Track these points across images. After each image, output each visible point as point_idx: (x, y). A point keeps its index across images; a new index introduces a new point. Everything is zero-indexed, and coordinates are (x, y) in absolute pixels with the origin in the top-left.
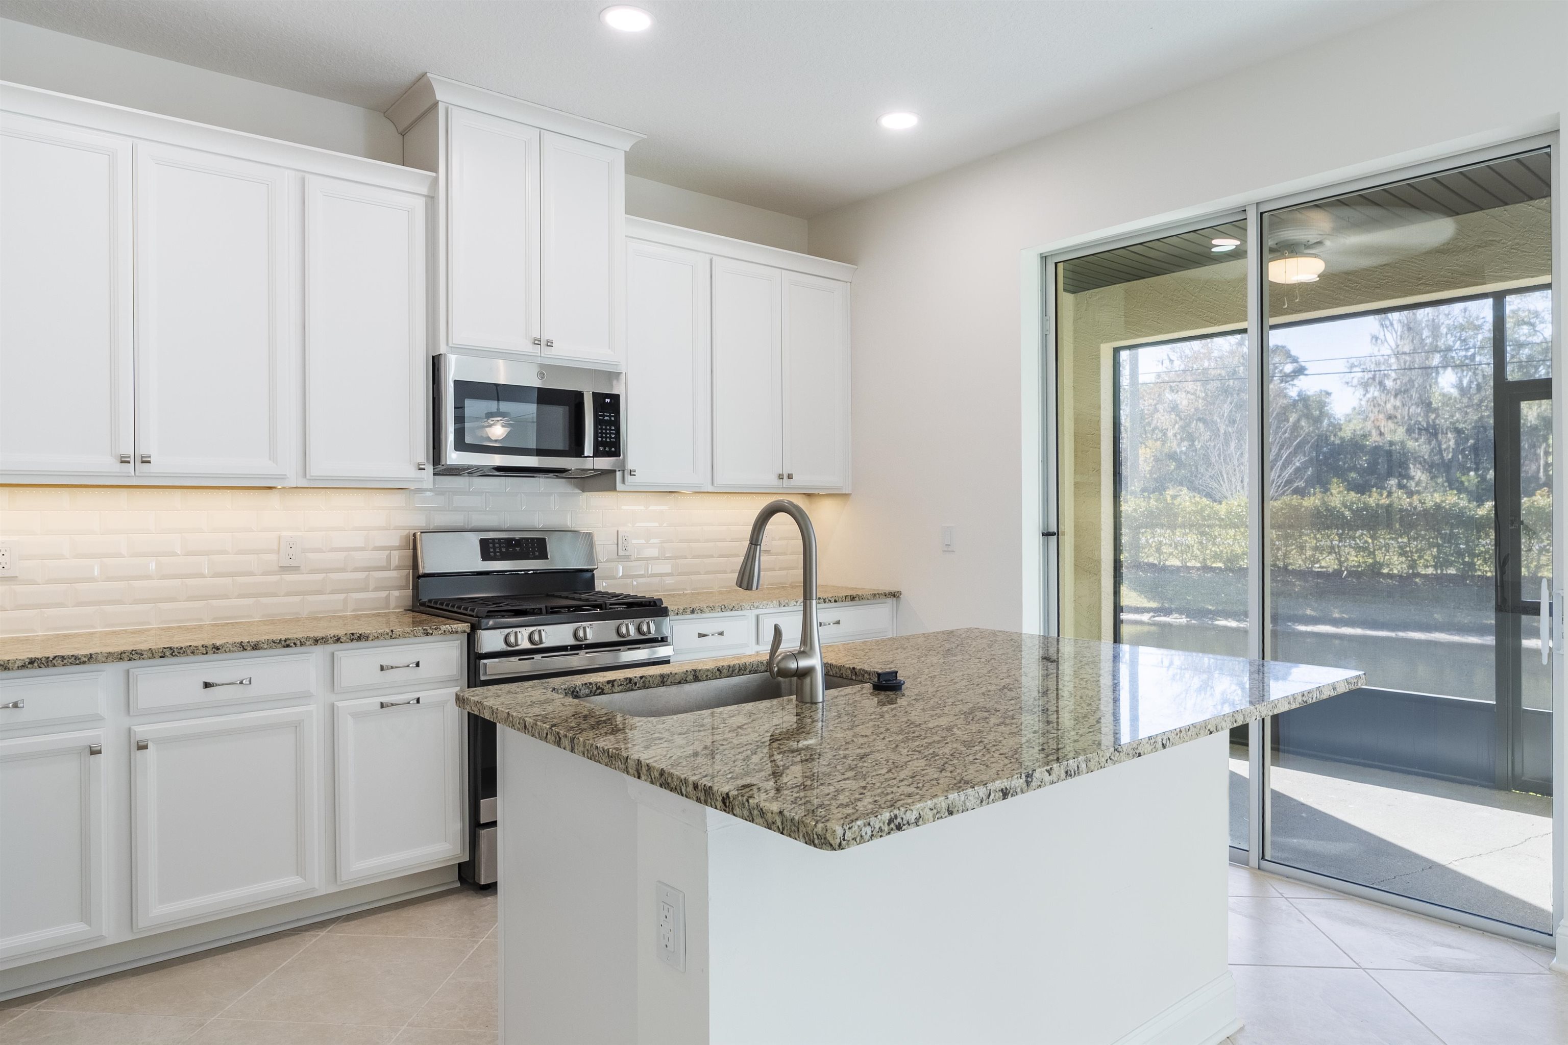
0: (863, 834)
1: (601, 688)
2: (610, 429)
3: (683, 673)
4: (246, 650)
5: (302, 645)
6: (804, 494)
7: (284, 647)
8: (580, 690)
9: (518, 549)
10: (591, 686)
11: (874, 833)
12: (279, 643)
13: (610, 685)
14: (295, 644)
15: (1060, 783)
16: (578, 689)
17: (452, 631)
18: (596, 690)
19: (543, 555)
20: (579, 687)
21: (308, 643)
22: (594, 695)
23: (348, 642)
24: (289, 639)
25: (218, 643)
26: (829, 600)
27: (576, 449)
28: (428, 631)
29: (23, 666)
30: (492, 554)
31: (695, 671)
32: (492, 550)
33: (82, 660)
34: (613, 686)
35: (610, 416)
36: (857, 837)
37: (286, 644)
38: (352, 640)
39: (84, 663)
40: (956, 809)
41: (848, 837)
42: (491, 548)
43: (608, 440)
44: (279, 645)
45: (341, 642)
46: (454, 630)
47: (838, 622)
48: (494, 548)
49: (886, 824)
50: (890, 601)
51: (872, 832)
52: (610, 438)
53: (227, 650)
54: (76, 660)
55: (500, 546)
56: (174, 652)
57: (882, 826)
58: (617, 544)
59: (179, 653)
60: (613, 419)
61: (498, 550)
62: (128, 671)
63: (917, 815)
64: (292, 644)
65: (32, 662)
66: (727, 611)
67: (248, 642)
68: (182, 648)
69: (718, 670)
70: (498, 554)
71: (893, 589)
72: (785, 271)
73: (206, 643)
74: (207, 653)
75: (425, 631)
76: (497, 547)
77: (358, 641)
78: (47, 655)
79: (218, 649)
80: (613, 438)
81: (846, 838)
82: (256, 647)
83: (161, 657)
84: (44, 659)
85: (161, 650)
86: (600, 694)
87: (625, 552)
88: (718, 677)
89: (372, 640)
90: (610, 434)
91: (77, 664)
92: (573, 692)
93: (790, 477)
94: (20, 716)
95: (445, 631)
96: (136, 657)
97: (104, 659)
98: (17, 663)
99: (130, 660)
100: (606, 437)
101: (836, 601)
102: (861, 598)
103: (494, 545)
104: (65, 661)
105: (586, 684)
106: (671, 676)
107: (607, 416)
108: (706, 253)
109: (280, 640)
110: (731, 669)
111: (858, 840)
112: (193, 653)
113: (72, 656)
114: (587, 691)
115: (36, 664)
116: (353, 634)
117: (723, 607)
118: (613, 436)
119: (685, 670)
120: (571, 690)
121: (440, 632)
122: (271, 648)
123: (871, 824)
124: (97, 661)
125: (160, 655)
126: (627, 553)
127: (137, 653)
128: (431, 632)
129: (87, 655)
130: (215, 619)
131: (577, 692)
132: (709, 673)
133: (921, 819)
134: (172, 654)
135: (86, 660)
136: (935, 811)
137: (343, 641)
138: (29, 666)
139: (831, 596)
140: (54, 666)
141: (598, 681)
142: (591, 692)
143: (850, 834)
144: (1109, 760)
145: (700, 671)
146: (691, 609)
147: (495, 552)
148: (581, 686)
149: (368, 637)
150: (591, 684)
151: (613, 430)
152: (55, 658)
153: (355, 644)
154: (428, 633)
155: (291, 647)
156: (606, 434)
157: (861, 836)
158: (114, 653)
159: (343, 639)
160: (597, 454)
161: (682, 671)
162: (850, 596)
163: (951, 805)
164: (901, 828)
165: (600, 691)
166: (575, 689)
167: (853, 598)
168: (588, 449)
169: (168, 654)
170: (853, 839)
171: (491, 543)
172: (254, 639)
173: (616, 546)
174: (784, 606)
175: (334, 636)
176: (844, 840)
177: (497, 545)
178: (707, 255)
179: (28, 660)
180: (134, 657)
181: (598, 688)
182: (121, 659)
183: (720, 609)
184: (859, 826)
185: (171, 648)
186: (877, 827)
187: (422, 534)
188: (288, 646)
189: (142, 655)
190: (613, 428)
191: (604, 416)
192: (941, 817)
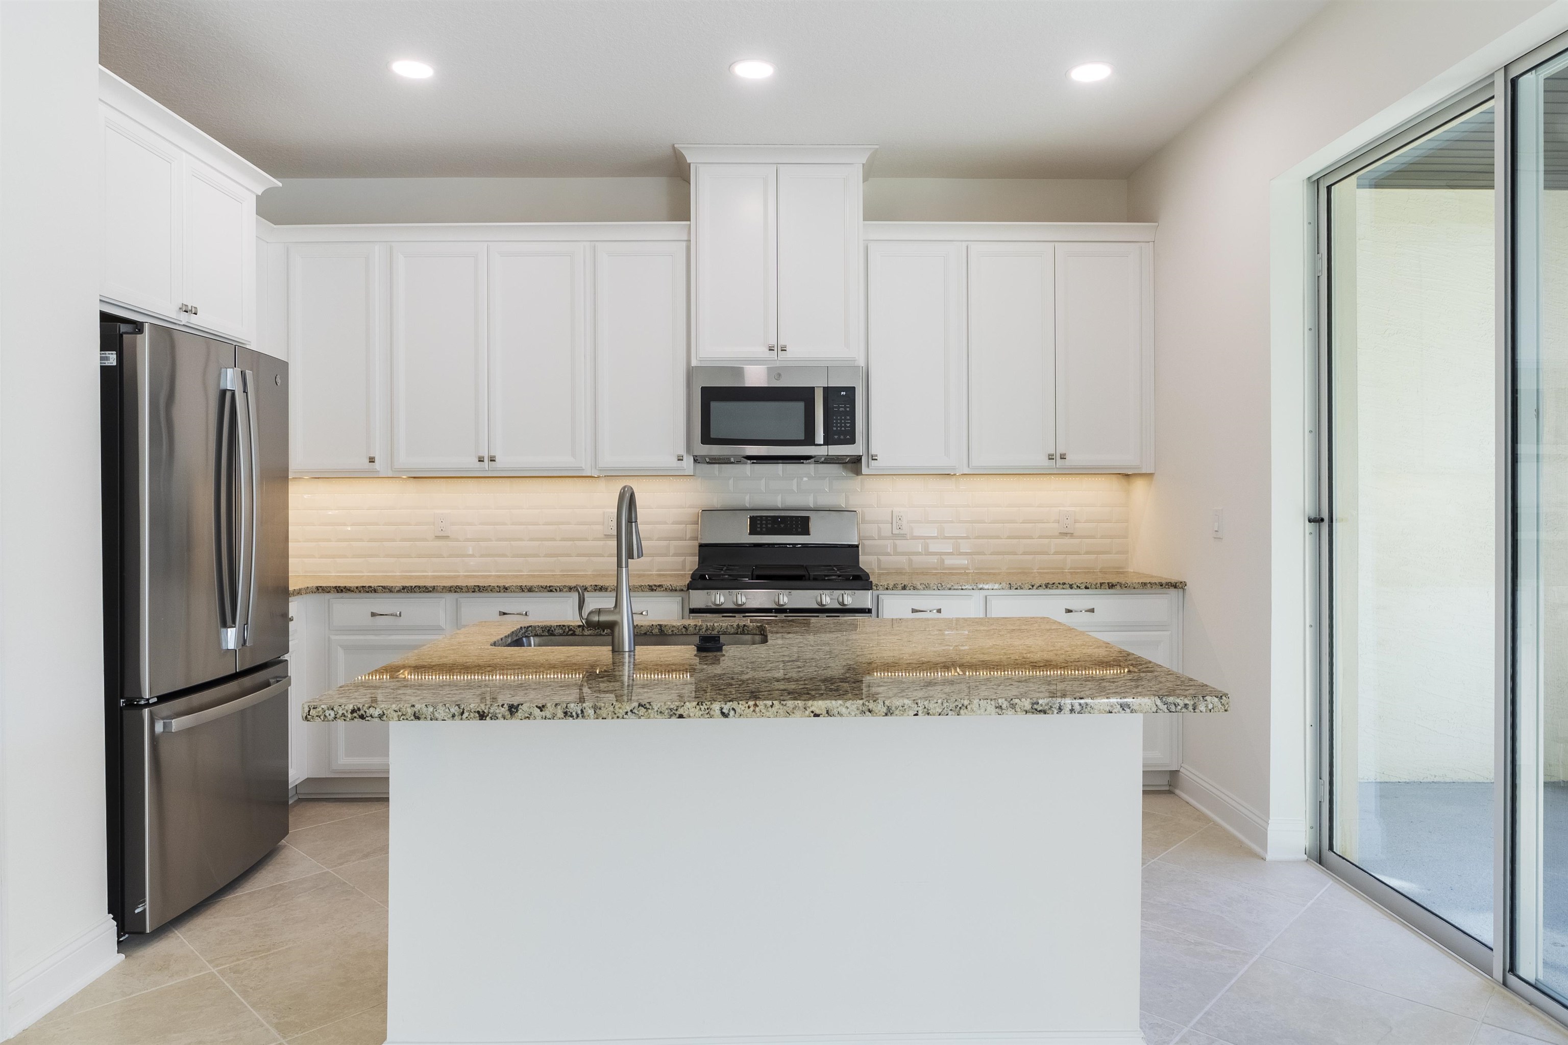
0: (327, 715)
1: (573, 630)
2: (845, 419)
3: (648, 626)
4: (524, 591)
5: (560, 591)
6: (1119, 474)
7: (549, 591)
8: (555, 630)
9: (782, 526)
10: (564, 628)
11: (338, 716)
12: (545, 588)
13: (581, 629)
14: (556, 590)
15: (556, 721)
16: (552, 629)
17: (672, 589)
18: (568, 631)
19: (806, 532)
20: (554, 627)
21: (565, 590)
22: (567, 635)
23: (593, 591)
24: (552, 586)
25: (507, 586)
26: (1077, 586)
27: (809, 440)
28: (653, 588)
29: (399, 591)
30: (759, 529)
31: (660, 625)
32: (759, 526)
33: (429, 590)
34: (583, 629)
35: (845, 408)
36: (321, 715)
37: (550, 589)
38: (595, 590)
39: (430, 591)
40: (424, 716)
41: (312, 714)
42: (759, 524)
43: (843, 429)
44: (546, 590)
45: (588, 591)
46: (674, 588)
47: (1092, 611)
48: (761, 524)
49: (349, 712)
50: (1173, 592)
51: (336, 715)
52: (846, 427)
53: (512, 590)
54: (426, 590)
55: (767, 522)
56: (480, 589)
57: (345, 713)
58: (892, 523)
59: (483, 590)
60: (848, 409)
61: (764, 526)
62: (457, 599)
63: (381, 712)
64: (554, 590)
65: (404, 588)
66: (944, 589)
67: (526, 586)
68: (485, 587)
69: (684, 627)
70: (764, 529)
71: (1174, 578)
72: (1060, 243)
73: (499, 585)
74: (500, 592)
75: (650, 588)
76: (764, 524)
77: (599, 591)
78: (411, 585)
79: (507, 589)
80: (848, 427)
81: (310, 714)
82: (530, 590)
83: (473, 592)
84: (409, 587)
85: (473, 587)
86: (572, 635)
87: (898, 531)
88: (684, 633)
89: (610, 591)
90: (845, 423)
91: (427, 592)
92: (549, 630)
93: (1063, 457)
94: (401, 622)
95: (666, 589)
96: (458, 590)
97: (441, 590)
98: (397, 588)
99: (455, 592)
100: (841, 427)
101: (1086, 588)
102: (1124, 586)
103: (761, 522)
104: (421, 590)
105: (560, 626)
106: (637, 627)
107: (842, 407)
108: (962, 241)
109: (546, 586)
110: (697, 628)
111: (322, 717)
112: (491, 590)
113: (425, 586)
114: (561, 631)
115: (405, 590)
116: (596, 586)
117: (939, 585)
118: (848, 425)
119: (651, 624)
120: (548, 629)
121: (662, 589)
122: (540, 591)
123: (335, 709)
124: (437, 592)
125: (473, 590)
126: (902, 532)
127: (459, 588)
128: (655, 588)
129: (432, 586)
130: (562, 571)
131: (552, 631)
132: (674, 629)
133: (385, 716)
134: (479, 590)
135: (431, 590)
136: (400, 714)
137: (589, 590)
138: (402, 591)
139: (1080, 582)
140: (415, 592)
141: (570, 624)
142: (564, 632)
143: (314, 712)
144: (629, 713)
145: (665, 626)
146: (903, 585)
147: (761, 528)
148: (555, 627)
149: (607, 589)
150: (564, 626)
151: (848, 420)
152: (415, 586)
153: (598, 594)
154: (652, 589)
155: (553, 592)
156: (841, 423)
157: (325, 716)
158: (447, 587)
159: (589, 589)
160: (827, 442)
161: (648, 624)
162: (1108, 584)
163: (417, 712)
164: (365, 718)
165: (572, 632)
166: (551, 628)
167: (1111, 586)
168: (820, 437)
169: (477, 590)
170: (317, 716)
171: (759, 520)
172: (529, 584)
173: (891, 525)
174: (1017, 589)
175: (583, 586)
176: (309, 715)
177: (764, 522)
178: (963, 243)
179: (402, 587)
180: (457, 590)
181: (570, 630)
182: (450, 591)
183: (935, 588)
184: (323, 709)
185: (478, 586)
186: (340, 712)
187: (703, 512)
188: (551, 591)
189: (462, 589)
190: (848, 417)
191: (839, 407)
192: (407, 719)
